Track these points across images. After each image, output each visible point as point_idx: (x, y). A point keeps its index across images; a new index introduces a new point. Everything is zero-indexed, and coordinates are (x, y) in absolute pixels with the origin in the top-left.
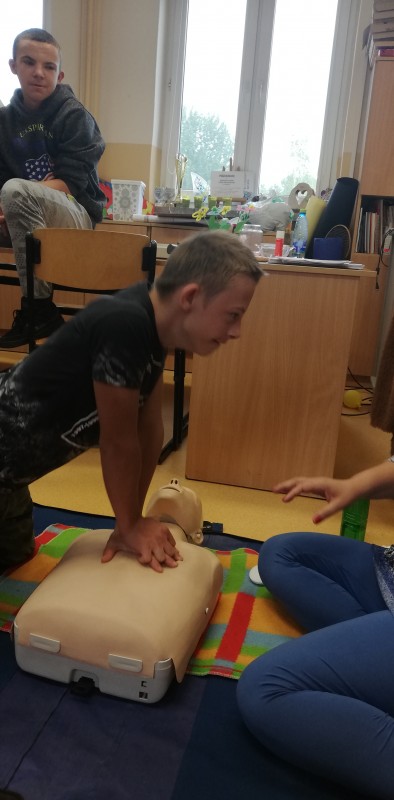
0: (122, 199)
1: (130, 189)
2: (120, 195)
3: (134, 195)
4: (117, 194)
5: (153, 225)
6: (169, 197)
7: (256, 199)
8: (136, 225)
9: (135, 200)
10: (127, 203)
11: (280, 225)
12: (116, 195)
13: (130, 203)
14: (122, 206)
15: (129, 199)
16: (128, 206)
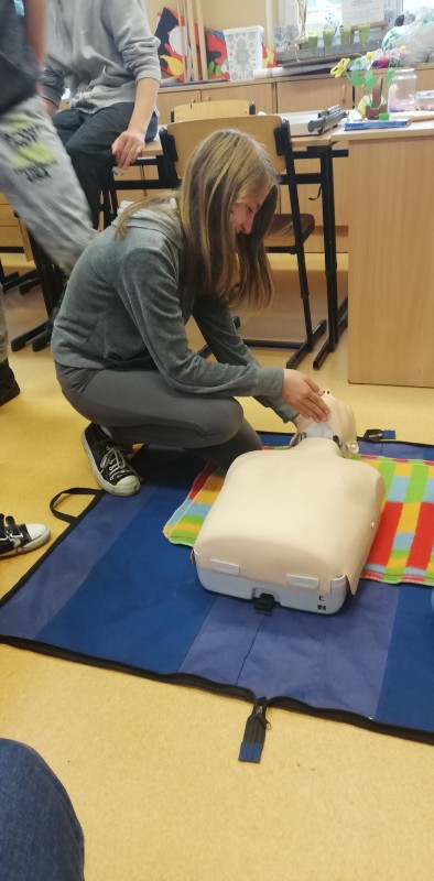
0: (238, 53)
1: (246, 38)
2: (236, 48)
3: (252, 45)
4: (232, 47)
5: (278, 80)
6: (292, 38)
8: (258, 83)
9: (253, 52)
10: (244, 58)
12: (231, 49)
13: (248, 56)
14: (239, 62)
15: (246, 52)
16: (247, 61)
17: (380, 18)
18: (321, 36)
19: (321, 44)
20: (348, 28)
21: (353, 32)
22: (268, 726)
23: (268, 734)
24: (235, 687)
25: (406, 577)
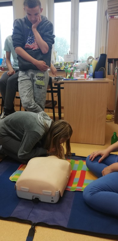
7: (77, 62)
11: (85, 69)
17: (73, 61)
20: (65, 63)
21: (67, 63)
22: (36, 231)
23: (35, 234)
24: (27, 220)
25: (77, 189)
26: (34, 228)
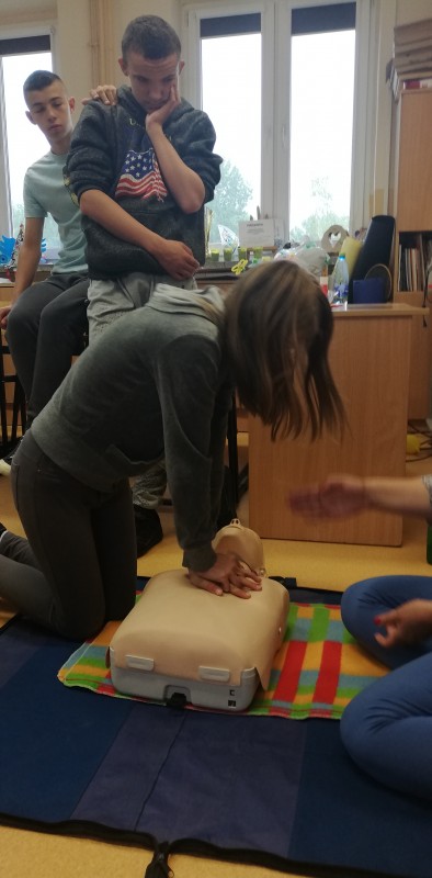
7: (288, 246)
11: (316, 271)
17: (271, 244)
18: (222, 253)
19: (222, 260)
21: (248, 252)
22: (171, 874)
24: (135, 833)
25: (313, 711)
26: (166, 860)
